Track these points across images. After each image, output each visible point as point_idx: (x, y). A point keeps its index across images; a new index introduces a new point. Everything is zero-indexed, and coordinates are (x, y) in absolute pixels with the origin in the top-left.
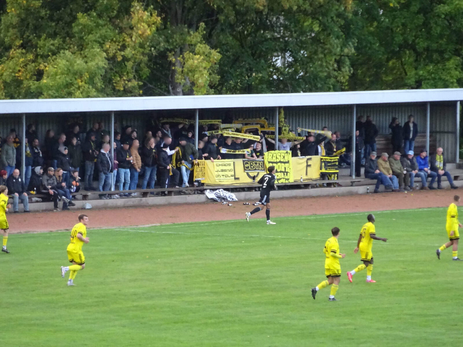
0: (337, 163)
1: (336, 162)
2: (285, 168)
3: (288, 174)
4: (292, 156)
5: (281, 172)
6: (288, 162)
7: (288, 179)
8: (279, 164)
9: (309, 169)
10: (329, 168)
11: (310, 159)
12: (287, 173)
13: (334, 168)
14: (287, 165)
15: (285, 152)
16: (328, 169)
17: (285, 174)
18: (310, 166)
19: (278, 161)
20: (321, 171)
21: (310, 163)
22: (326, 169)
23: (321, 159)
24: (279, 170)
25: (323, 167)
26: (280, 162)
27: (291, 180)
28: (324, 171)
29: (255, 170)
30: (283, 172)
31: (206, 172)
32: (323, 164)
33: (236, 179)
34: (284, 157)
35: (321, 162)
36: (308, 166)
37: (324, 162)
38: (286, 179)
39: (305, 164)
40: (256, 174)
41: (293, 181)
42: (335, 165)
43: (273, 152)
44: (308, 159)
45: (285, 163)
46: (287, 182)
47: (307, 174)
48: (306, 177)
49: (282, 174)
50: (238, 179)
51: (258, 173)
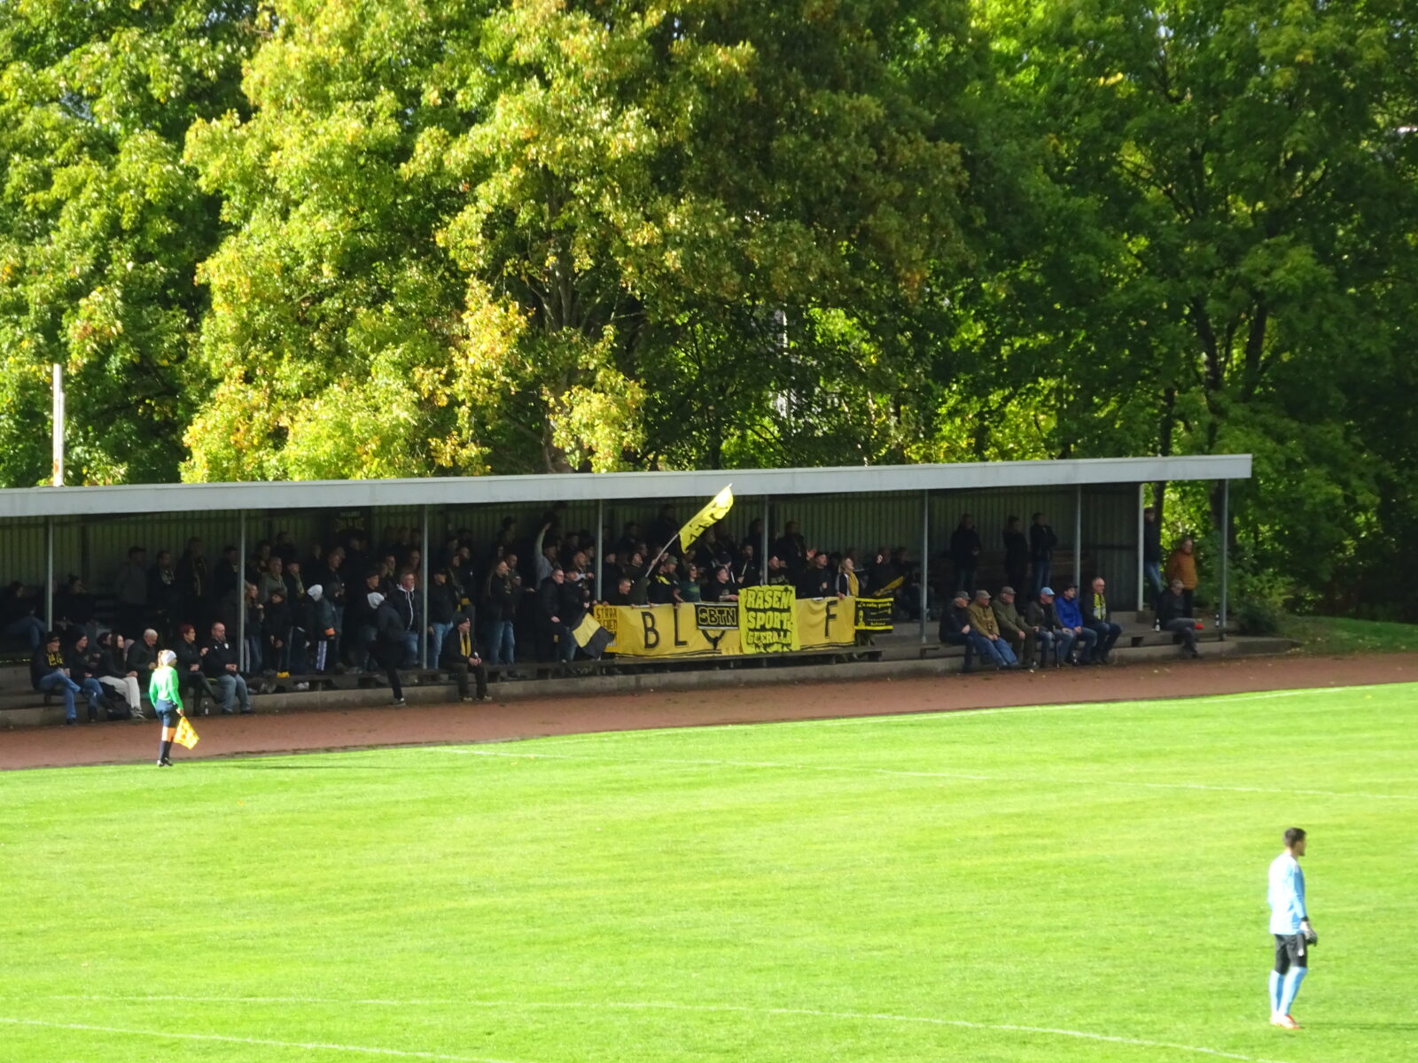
0: (889, 611)
1: (887, 608)
2: (782, 622)
3: (789, 634)
4: (798, 596)
5: (772, 629)
6: (788, 610)
7: (788, 645)
8: (770, 613)
9: (831, 623)
10: (873, 622)
11: (834, 603)
12: (786, 631)
13: (883, 622)
14: (785, 615)
15: (782, 588)
16: (871, 624)
17: (782, 633)
18: (833, 616)
19: (767, 606)
20: (857, 628)
21: (833, 610)
22: (868, 624)
23: (857, 603)
24: (768, 626)
25: (861, 620)
26: (773, 609)
27: (796, 647)
28: (862, 626)
29: (719, 625)
30: (776, 630)
31: (618, 631)
32: (861, 613)
33: (678, 643)
34: (780, 599)
35: (857, 610)
36: (830, 617)
37: (863, 608)
38: (783, 645)
39: (825, 614)
40: (718, 634)
41: (798, 648)
42: (886, 615)
43: (756, 588)
44: (830, 603)
45: (781, 611)
46: (785, 649)
47: (827, 634)
48: (825, 641)
49: (776, 634)
50: (684, 643)
51: (723, 632)
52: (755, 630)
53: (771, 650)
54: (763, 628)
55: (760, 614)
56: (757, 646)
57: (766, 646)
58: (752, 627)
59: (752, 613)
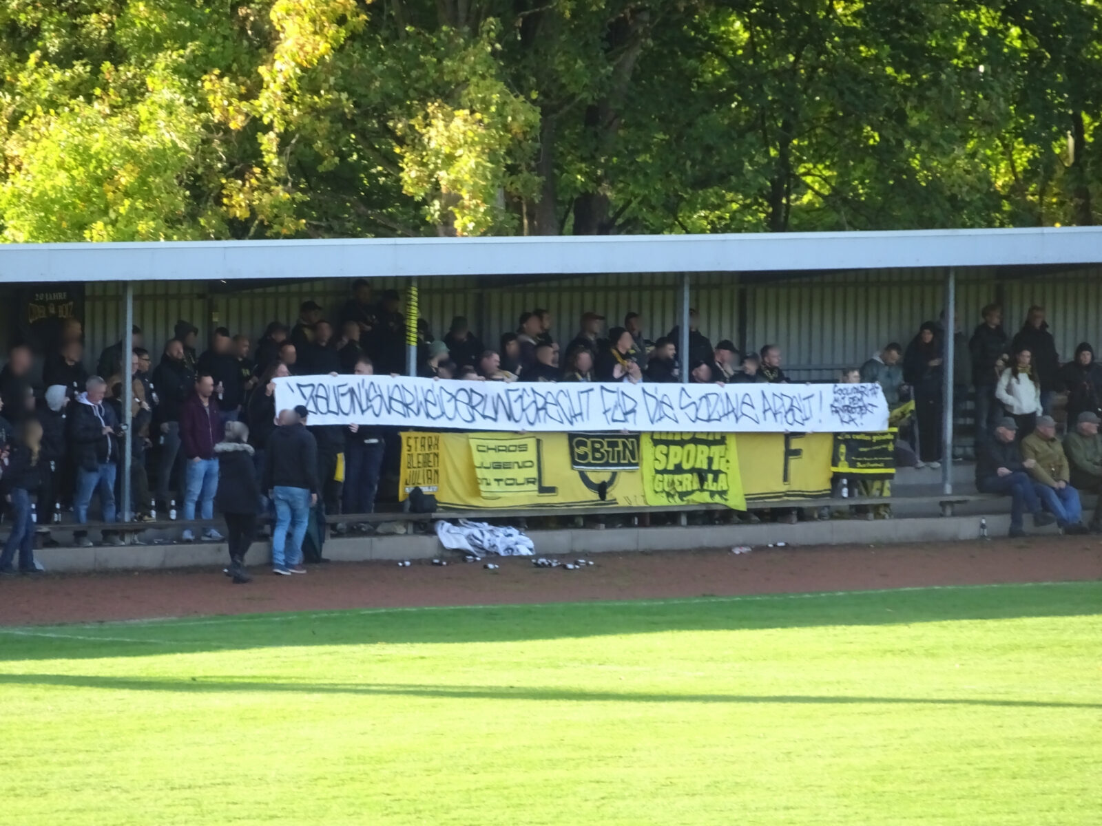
1: (887, 442)
2: (710, 460)
3: (721, 476)
5: (692, 471)
7: (721, 494)
8: (691, 447)
9: (794, 462)
10: (862, 462)
12: (717, 474)
13: (878, 462)
14: (716, 450)
16: (859, 464)
17: (710, 476)
18: (797, 453)
19: (686, 436)
20: (834, 469)
21: (795, 443)
22: (852, 464)
23: (836, 433)
24: (686, 466)
25: (843, 458)
26: (695, 441)
27: (734, 497)
28: (843, 468)
29: (607, 464)
30: (699, 471)
31: (440, 469)
32: (843, 449)
33: (542, 490)
35: (836, 443)
36: (790, 453)
37: (846, 442)
38: (712, 494)
39: (782, 449)
40: (607, 477)
42: (884, 452)
44: (792, 434)
45: (709, 443)
46: (716, 500)
47: (786, 478)
48: (782, 488)
49: (699, 477)
50: (552, 490)
51: (614, 474)
52: (665, 471)
53: (690, 501)
54: (678, 469)
55: (673, 449)
56: (669, 495)
57: (682, 495)
58: (660, 467)
59: (663, 448)
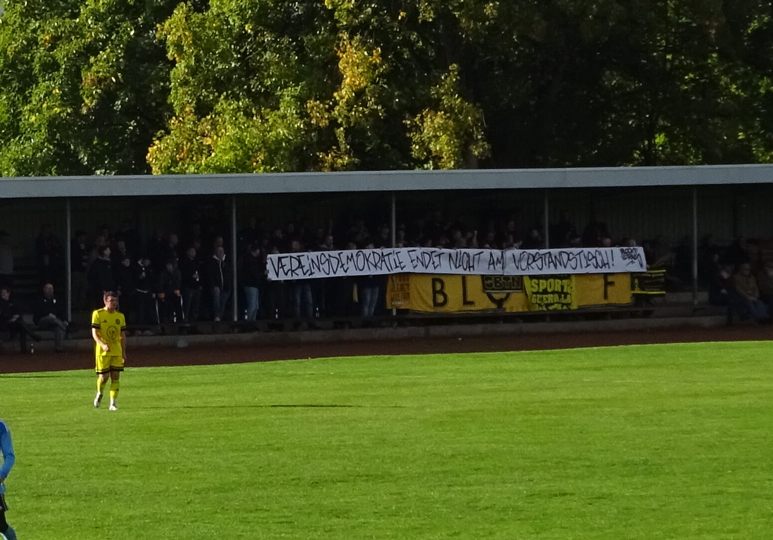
0: (663, 280)
1: (660, 277)
2: (562, 287)
3: (568, 296)
5: (553, 292)
6: (569, 277)
7: (568, 305)
8: (552, 281)
9: (610, 288)
10: (648, 288)
12: (566, 294)
13: (657, 288)
14: (565, 282)
16: (646, 289)
17: (563, 296)
18: (611, 283)
20: (632, 292)
22: (642, 289)
23: (633, 273)
24: (549, 290)
25: (637, 286)
27: (575, 306)
28: (638, 291)
30: (557, 292)
31: (410, 292)
32: (636, 281)
33: (466, 302)
35: (633, 278)
36: (607, 283)
37: (638, 277)
38: (563, 305)
39: (603, 281)
40: (503, 296)
41: (577, 307)
42: (659, 283)
44: (607, 273)
45: (562, 278)
46: (565, 307)
47: (606, 297)
48: (606, 302)
49: (556, 296)
50: (471, 303)
51: (508, 295)
52: (537, 293)
53: (551, 308)
54: (545, 292)
55: (541, 281)
56: (540, 305)
57: (547, 305)
58: (535, 291)
59: (536, 281)
